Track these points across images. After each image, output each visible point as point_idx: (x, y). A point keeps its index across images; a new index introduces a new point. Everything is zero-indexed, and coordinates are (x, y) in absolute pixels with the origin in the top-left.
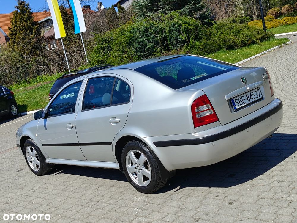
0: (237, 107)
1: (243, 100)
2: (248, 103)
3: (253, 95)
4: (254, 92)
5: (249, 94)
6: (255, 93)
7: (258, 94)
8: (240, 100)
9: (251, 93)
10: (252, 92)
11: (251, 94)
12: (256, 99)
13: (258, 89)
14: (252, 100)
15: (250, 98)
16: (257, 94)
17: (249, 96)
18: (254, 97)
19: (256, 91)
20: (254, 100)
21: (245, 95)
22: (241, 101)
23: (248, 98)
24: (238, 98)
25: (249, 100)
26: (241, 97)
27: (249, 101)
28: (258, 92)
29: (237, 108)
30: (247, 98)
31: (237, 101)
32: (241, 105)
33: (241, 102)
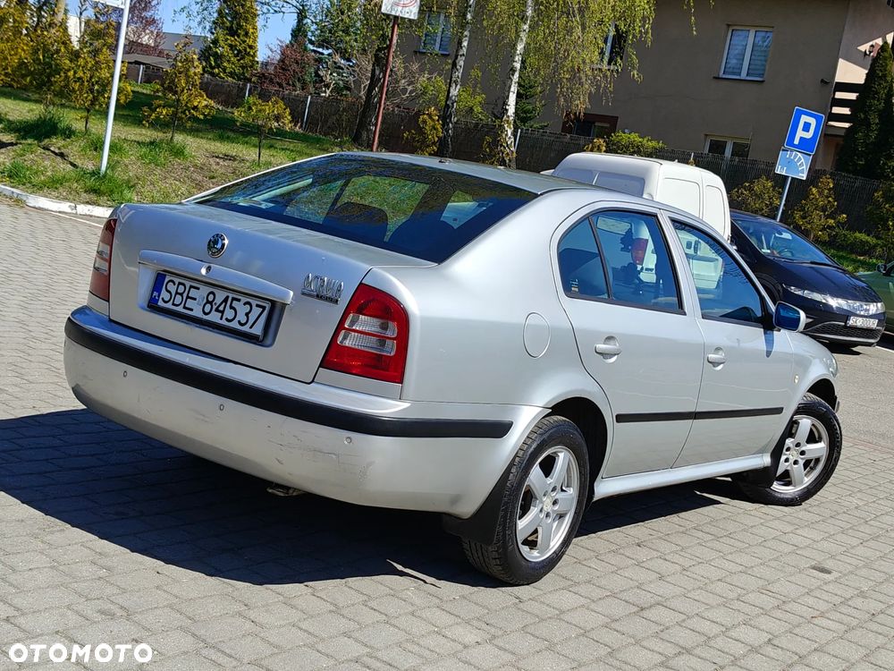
0: (160, 300)
2: (197, 313)
3: (231, 307)
7: (252, 317)
11: (226, 300)
12: (234, 325)
13: (264, 304)
14: (214, 317)
15: (215, 307)
16: (247, 314)
18: (229, 313)
20: (224, 322)
21: (205, 290)
22: (181, 294)
27: (206, 314)
29: (161, 303)
30: (205, 301)
32: (173, 304)
33: (179, 297)
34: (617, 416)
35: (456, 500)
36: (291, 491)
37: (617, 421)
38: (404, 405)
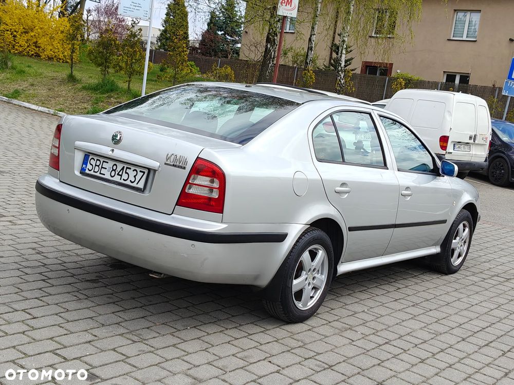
1: (102, 167)
4: (132, 170)
5: (120, 166)
6: (132, 173)
8: (98, 163)
9: (124, 167)
10: (127, 168)
17: (119, 169)
19: (138, 172)
23: (113, 170)
24: (97, 160)
25: (113, 175)
26: (104, 162)
28: (140, 174)
31: (93, 162)
34: (349, 228)
35: (257, 277)
36: (162, 276)
37: (349, 231)
38: (224, 226)
